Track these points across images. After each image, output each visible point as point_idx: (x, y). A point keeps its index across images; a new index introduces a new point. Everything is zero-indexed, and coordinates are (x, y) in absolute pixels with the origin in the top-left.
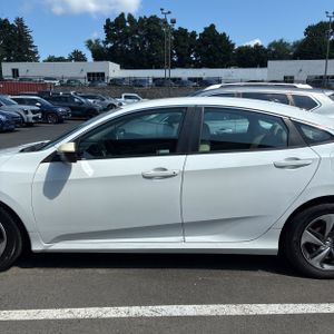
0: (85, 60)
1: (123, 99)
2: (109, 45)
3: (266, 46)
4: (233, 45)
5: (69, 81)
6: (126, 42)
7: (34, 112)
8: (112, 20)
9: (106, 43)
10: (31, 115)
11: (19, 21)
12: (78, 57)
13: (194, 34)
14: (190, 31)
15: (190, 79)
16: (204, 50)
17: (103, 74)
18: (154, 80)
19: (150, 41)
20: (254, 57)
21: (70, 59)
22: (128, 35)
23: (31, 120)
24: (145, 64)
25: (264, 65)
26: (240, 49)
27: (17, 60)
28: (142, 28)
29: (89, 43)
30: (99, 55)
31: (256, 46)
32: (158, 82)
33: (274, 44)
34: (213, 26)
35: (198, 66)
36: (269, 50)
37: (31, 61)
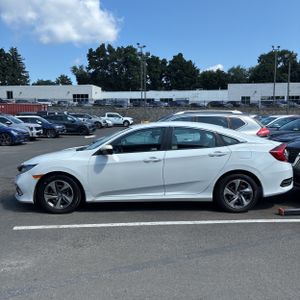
0: (70, 84)
1: (106, 117)
2: (92, 71)
3: (226, 71)
4: (198, 71)
5: (59, 103)
6: (106, 68)
7: (37, 129)
8: (94, 50)
9: (89, 68)
10: (35, 131)
11: (14, 50)
12: (64, 81)
13: (164, 61)
14: (161, 59)
15: (162, 100)
16: (173, 74)
17: (87, 96)
18: (131, 100)
19: (127, 67)
20: (216, 81)
21: (58, 83)
22: (107, 62)
23: (35, 135)
24: (123, 87)
25: (224, 87)
26: (205, 73)
27: (11, 84)
28: (120, 56)
29: (75, 69)
30: (83, 79)
31: (218, 71)
32: (135, 103)
33: (232, 70)
34: (180, 55)
35: (168, 88)
36: (229, 75)
37: (23, 84)
